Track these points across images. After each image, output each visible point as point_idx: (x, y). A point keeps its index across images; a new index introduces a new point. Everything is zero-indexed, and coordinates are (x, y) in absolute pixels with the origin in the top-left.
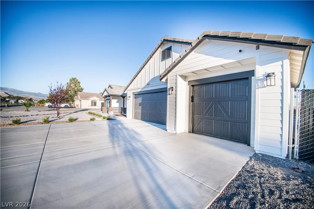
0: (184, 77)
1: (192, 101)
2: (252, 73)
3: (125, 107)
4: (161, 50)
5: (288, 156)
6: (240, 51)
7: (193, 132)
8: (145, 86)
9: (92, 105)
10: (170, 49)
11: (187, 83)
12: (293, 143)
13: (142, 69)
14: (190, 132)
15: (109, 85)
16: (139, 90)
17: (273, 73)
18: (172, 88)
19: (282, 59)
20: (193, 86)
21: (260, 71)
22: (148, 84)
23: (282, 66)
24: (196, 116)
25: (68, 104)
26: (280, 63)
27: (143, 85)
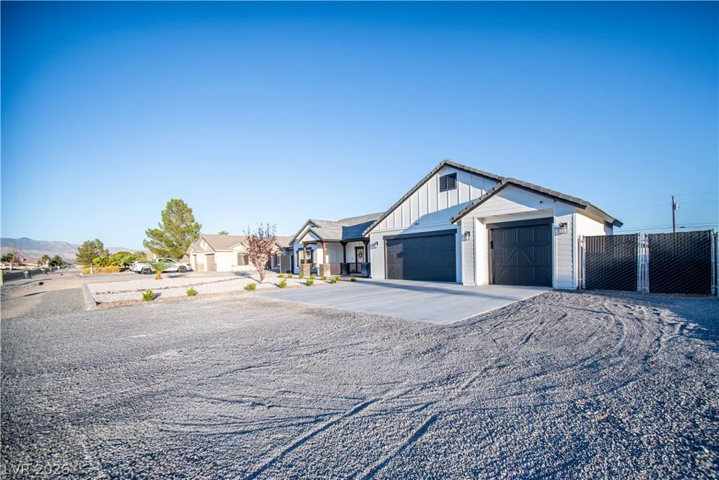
0: (482, 220)
1: (492, 248)
2: (551, 219)
3: (347, 262)
4: (439, 176)
5: (578, 288)
6: (541, 202)
7: (494, 284)
8: (411, 226)
9: (240, 264)
10: (453, 176)
11: (485, 226)
12: (582, 277)
13: (404, 200)
14: (490, 284)
15: (307, 221)
16: (398, 233)
17: (566, 224)
18: (469, 232)
19: (572, 213)
20: (492, 230)
21: (557, 221)
22: (416, 224)
23: (572, 218)
24: (497, 264)
25: (184, 264)
26: (571, 215)
27: (406, 225)
